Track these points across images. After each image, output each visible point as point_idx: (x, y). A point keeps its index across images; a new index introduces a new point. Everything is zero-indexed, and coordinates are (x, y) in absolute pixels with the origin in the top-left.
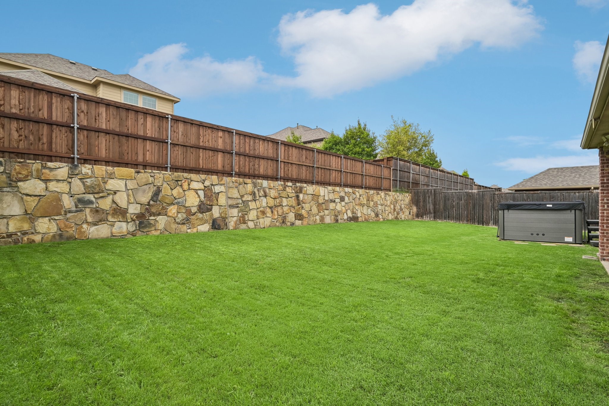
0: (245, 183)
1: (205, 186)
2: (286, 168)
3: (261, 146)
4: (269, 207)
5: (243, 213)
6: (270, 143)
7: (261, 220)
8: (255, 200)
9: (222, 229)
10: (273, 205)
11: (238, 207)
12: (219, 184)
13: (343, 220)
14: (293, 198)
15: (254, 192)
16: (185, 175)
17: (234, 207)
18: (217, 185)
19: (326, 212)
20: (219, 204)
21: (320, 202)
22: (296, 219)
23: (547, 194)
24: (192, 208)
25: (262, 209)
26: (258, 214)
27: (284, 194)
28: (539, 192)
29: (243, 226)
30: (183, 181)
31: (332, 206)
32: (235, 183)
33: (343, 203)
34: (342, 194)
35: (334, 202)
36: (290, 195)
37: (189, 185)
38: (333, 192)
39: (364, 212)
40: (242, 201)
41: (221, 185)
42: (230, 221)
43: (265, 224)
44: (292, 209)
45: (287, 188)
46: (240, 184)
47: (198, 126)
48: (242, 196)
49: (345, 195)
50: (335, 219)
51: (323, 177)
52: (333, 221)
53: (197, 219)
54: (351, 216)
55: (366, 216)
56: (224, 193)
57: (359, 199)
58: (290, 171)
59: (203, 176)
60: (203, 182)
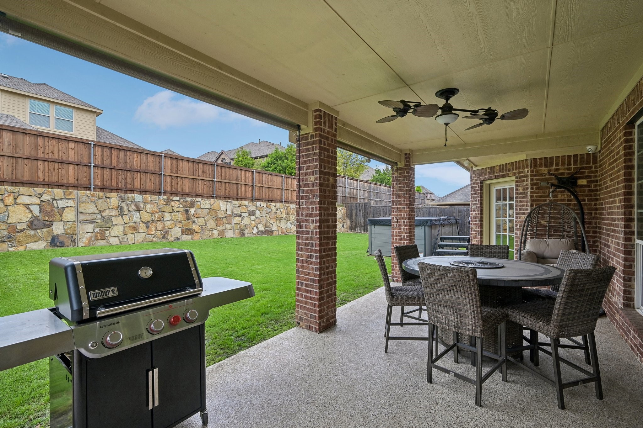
0: (107, 198)
1: (41, 201)
2: (174, 182)
3: (135, 159)
4: (143, 222)
5: (101, 229)
6: (149, 156)
7: (130, 236)
8: (122, 215)
9: (68, 246)
10: (149, 219)
11: (94, 222)
12: (65, 198)
13: (251, 234)
14: (180, 213)
15: (121, 206)
16: (10, 188)
17: (88, 222)
18: (62, 199)
19: (228, 226)
20: (63, 220)
21: (220, 216)
22: (182, 234)
23: (456, 209)
24: (17, 224)
25: (131, 224)
26: (126, 229)
27: (167, 208)
28: (449, 206)
29: (102, 243)
30: (5, 195)
31: (236, 220)
32: (91, 198)
33: (253, 218)
34: (252, 208)
35: (241, 216)
36: (176, 210)
37: (15, 199)
38: (239, 207)
39: (281, 226)
40: (102, 216)
41: (69, 199)
42: (80, 237)
43: (136, 240)
44: (178, 224)
45: (172, 203)
46: (99, 198)
47: (36, 136)
48: (101, 212)
49: (256, 209)
50: (240, 233)
51: (227, 191)
52: (237, 235)
53: (26, 237)
54: (263, 230)
55: (285, 230)
56: (72, 208)
57: (276, 213)
58: (179, 185)
59: (39, 190)
60: (40, 196)
